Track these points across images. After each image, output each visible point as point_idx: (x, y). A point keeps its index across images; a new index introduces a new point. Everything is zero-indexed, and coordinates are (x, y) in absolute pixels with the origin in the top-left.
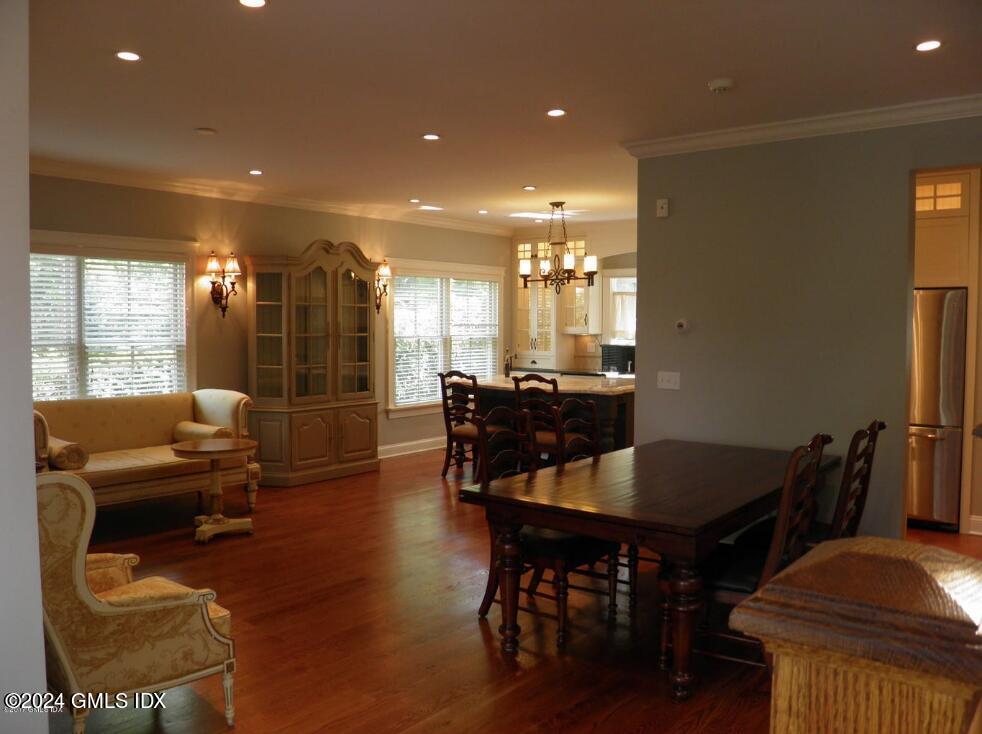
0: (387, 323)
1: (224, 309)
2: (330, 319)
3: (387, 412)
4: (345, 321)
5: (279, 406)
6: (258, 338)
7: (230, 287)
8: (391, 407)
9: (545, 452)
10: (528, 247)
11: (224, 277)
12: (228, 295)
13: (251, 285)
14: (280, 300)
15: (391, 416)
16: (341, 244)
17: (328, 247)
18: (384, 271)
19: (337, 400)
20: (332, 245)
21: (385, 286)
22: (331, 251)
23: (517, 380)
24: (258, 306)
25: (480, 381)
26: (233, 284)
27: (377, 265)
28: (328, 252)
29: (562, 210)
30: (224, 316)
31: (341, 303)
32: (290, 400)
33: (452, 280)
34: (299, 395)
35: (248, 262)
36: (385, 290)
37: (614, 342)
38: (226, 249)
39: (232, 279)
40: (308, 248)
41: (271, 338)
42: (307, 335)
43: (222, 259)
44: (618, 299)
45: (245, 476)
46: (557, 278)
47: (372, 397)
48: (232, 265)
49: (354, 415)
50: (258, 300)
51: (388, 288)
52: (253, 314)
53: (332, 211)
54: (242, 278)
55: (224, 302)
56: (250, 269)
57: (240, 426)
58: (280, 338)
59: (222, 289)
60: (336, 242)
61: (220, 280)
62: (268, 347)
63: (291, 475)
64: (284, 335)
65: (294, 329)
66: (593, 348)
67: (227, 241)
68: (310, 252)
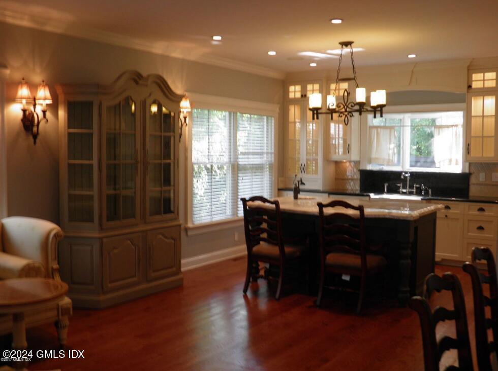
0: (187, 151)
1: (35, 136)
2: (138, 146)
3: (186, 229)
4: (152, 148)
5: (91, 231)
6: (69, 165)
7: (41, 115)
8: (190, 225)
9: (346, 274)
10: (298, 88)
11: (35, 105)
12: (39, 122)
13: (62, 113)
14: (91, 127)
15: (190, 233)
16: (149, 76)
17: (137, 78)
18: (185, 105)
19: (145, 223)
20: (142, 76)
21: (185, 118)
22: (141, 82)
23: (321, 206)
24: (69, 134)
25: (282, 206)
26: (44, 112)
27: (180, 98)
28: (137, 83)
29: (351, 48)
30: (35, 143)
31: (149, 131)
32: (101, 224)
33: (238, 114)
34: (109, 219)
35: (59, 90)
36: (185, 121)
37: (370, 167)
38: (37, 78)
39: (44, 107)
40: (119, 78)
41: (82, 165)
42: (117, 162)
43: (33, 87)
44: (374, 131)
45: (55, 312)
46: (346, 111)
47: (177, 219)
48: (44, 94)
49: (161, 236)
50: (69, 127)
51: (187, 119)
52: (64, 141)
53: (138, 47)
54: (54, 107)
55: (35, 129)
56: (61, 98)
57: (50, 258)
58: (91, 165)
59: (33, 116)
60: (145, 74)
61: (32, 108)
62: (80, 174)
63: (102, 298)
64: (95, 162)
65: (104, 156)
66: (351, 172)
67: (38, 70)
68: (121, 82)
